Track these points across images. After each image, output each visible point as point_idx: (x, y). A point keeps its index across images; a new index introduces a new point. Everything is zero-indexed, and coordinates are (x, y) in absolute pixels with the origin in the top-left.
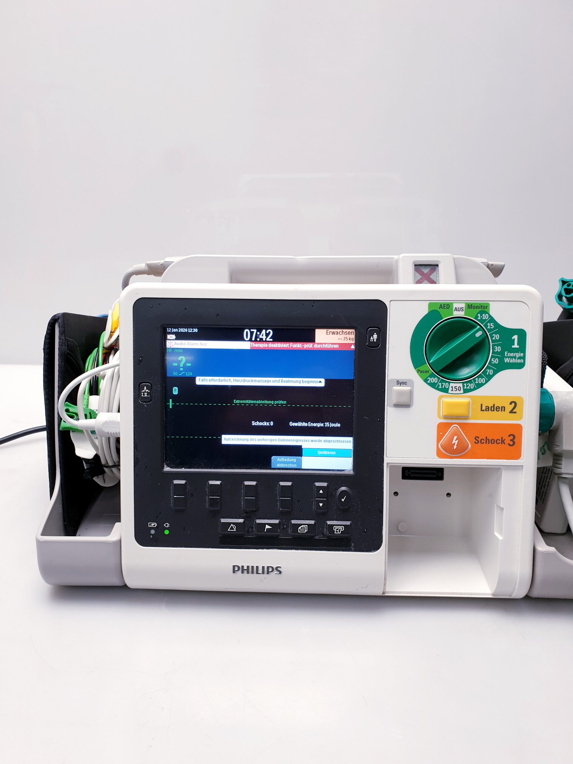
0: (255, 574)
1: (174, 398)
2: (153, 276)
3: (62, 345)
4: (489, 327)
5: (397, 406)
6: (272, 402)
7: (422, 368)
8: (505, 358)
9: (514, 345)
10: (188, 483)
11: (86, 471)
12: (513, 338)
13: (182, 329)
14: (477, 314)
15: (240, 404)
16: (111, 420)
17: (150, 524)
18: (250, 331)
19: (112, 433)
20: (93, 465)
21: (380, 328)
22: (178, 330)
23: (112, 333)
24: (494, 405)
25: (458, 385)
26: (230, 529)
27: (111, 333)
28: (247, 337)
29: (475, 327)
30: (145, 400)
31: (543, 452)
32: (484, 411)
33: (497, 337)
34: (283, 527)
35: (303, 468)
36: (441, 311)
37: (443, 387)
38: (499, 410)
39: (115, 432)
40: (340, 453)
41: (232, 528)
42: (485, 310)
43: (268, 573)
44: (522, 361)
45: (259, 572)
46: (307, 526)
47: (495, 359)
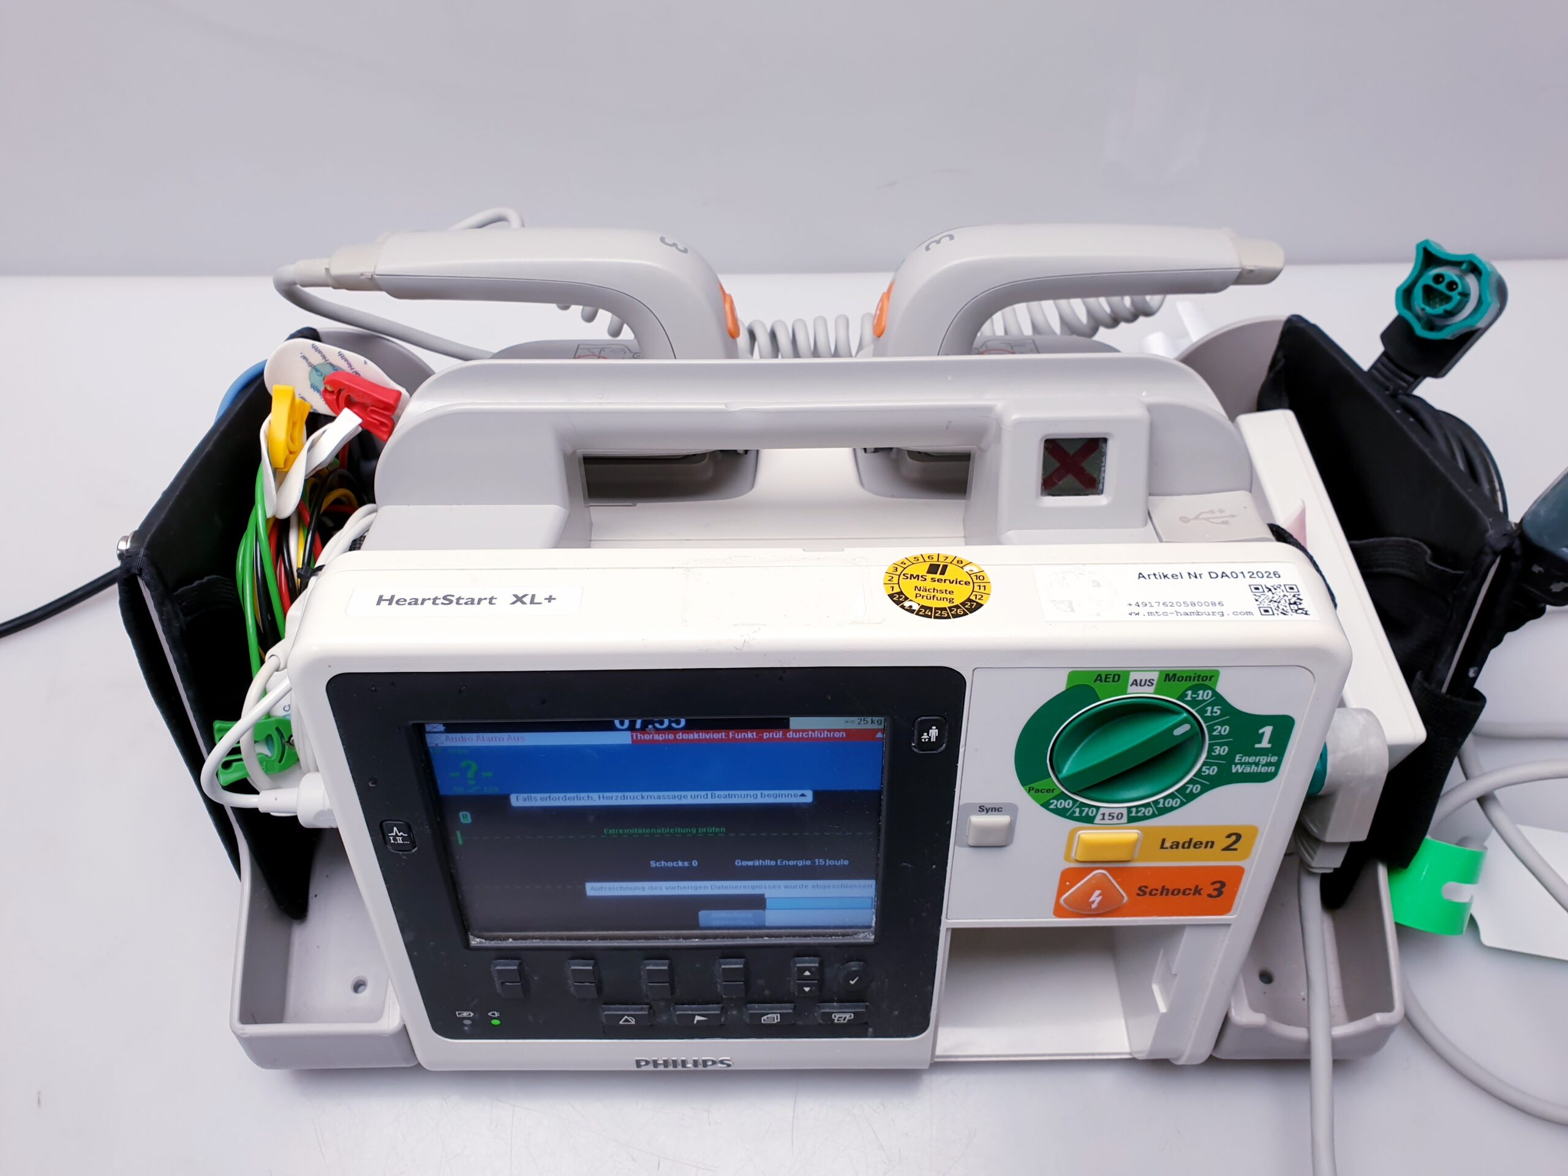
0: (680, 1068)
1: (467, 829)
3: (169, 623)
4: (1209, 714)
5: (975, 847)
7: (1038, 784)
9: (1260, 743)
14: (1187, 690)
15: (619, 835)
17: (458, 1013)
18: (629, 717)
21: (947, 717)
24: (1191, 839)
25: (1117, 812)
28: (622, 723)
29: (1177, 715)
30: (399, 847)
32: (1167, 848)
33: (1223, 730)
34: (731, 1013)
35: (769, 921)
36: (1098, 687)
37: (1084, 814)
38: (1200, 847)
41: (627, 1021)
42: (1207, 683)
43: (705, 1066)
44: (1272, 769)
45: (688, 1066)
46: (779, 1015)
47: (1211, 767)
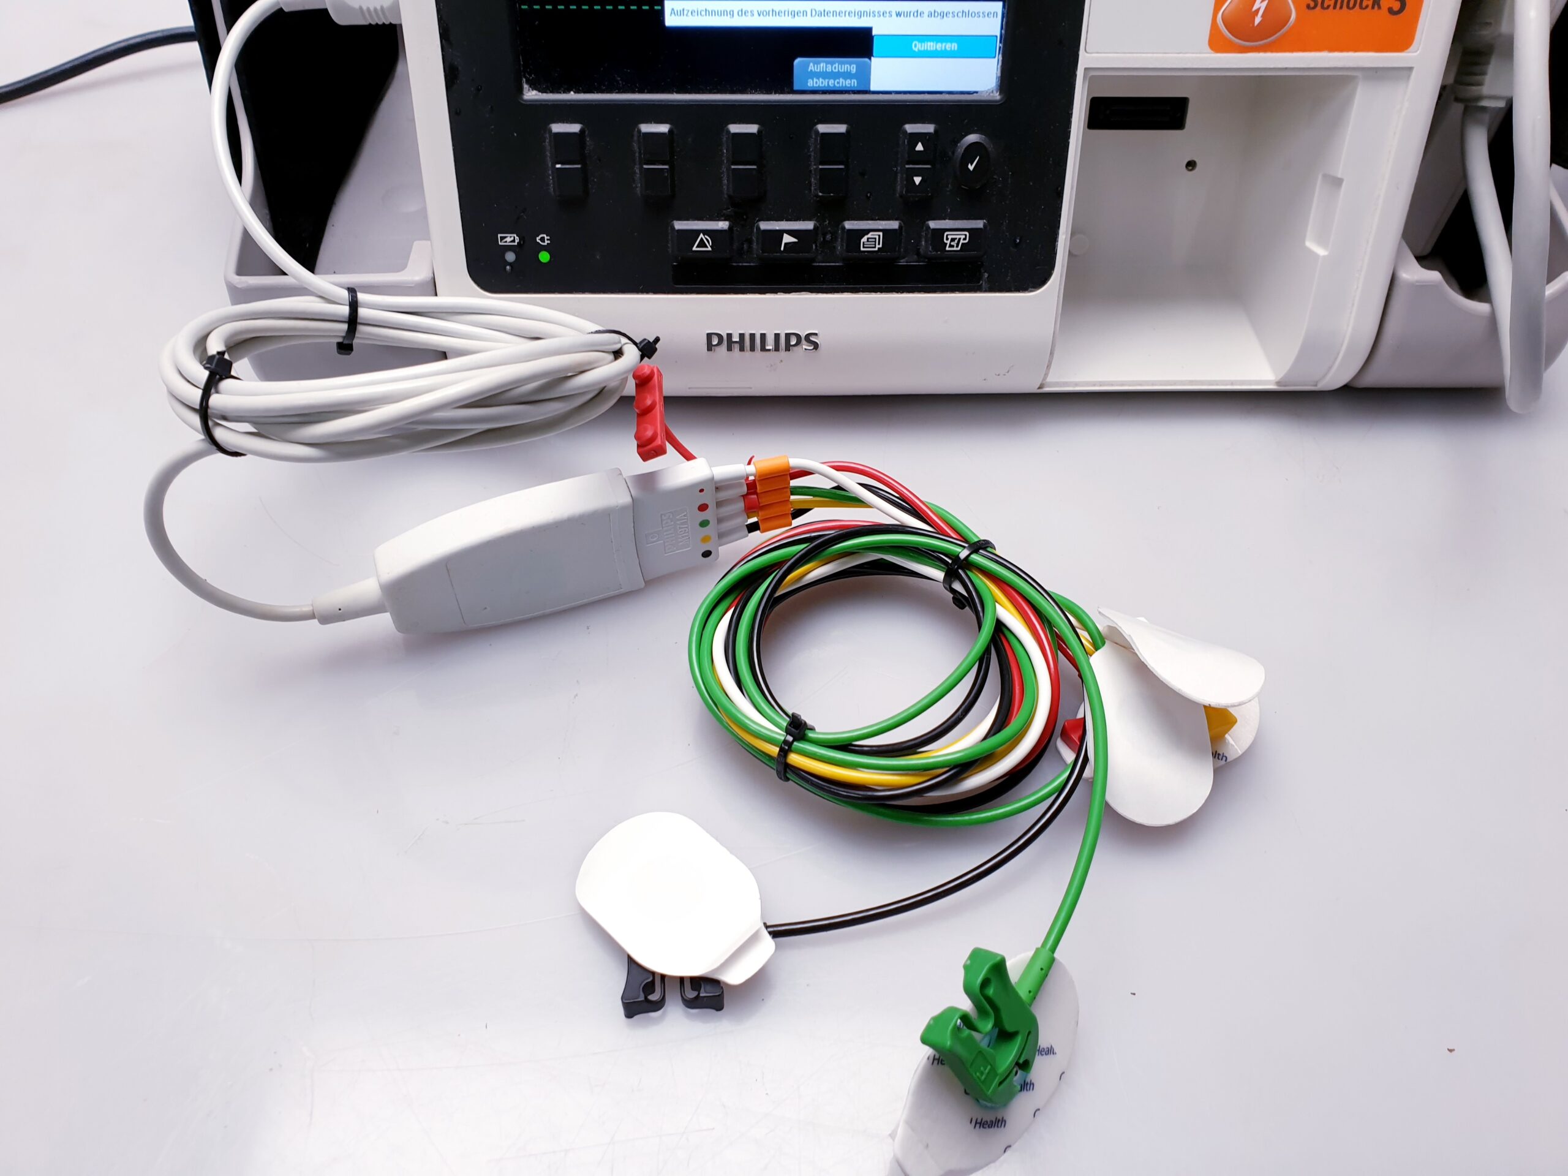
0: (758, 352)
10: (587, 133)
17: (501, 237)
26: (697, 247)
34: (824, 238)
35: (873, 88)
40: (966, 47)
41: (702, 244)
43: (788, 347)
45: (767, 348)
46: (881, 234)
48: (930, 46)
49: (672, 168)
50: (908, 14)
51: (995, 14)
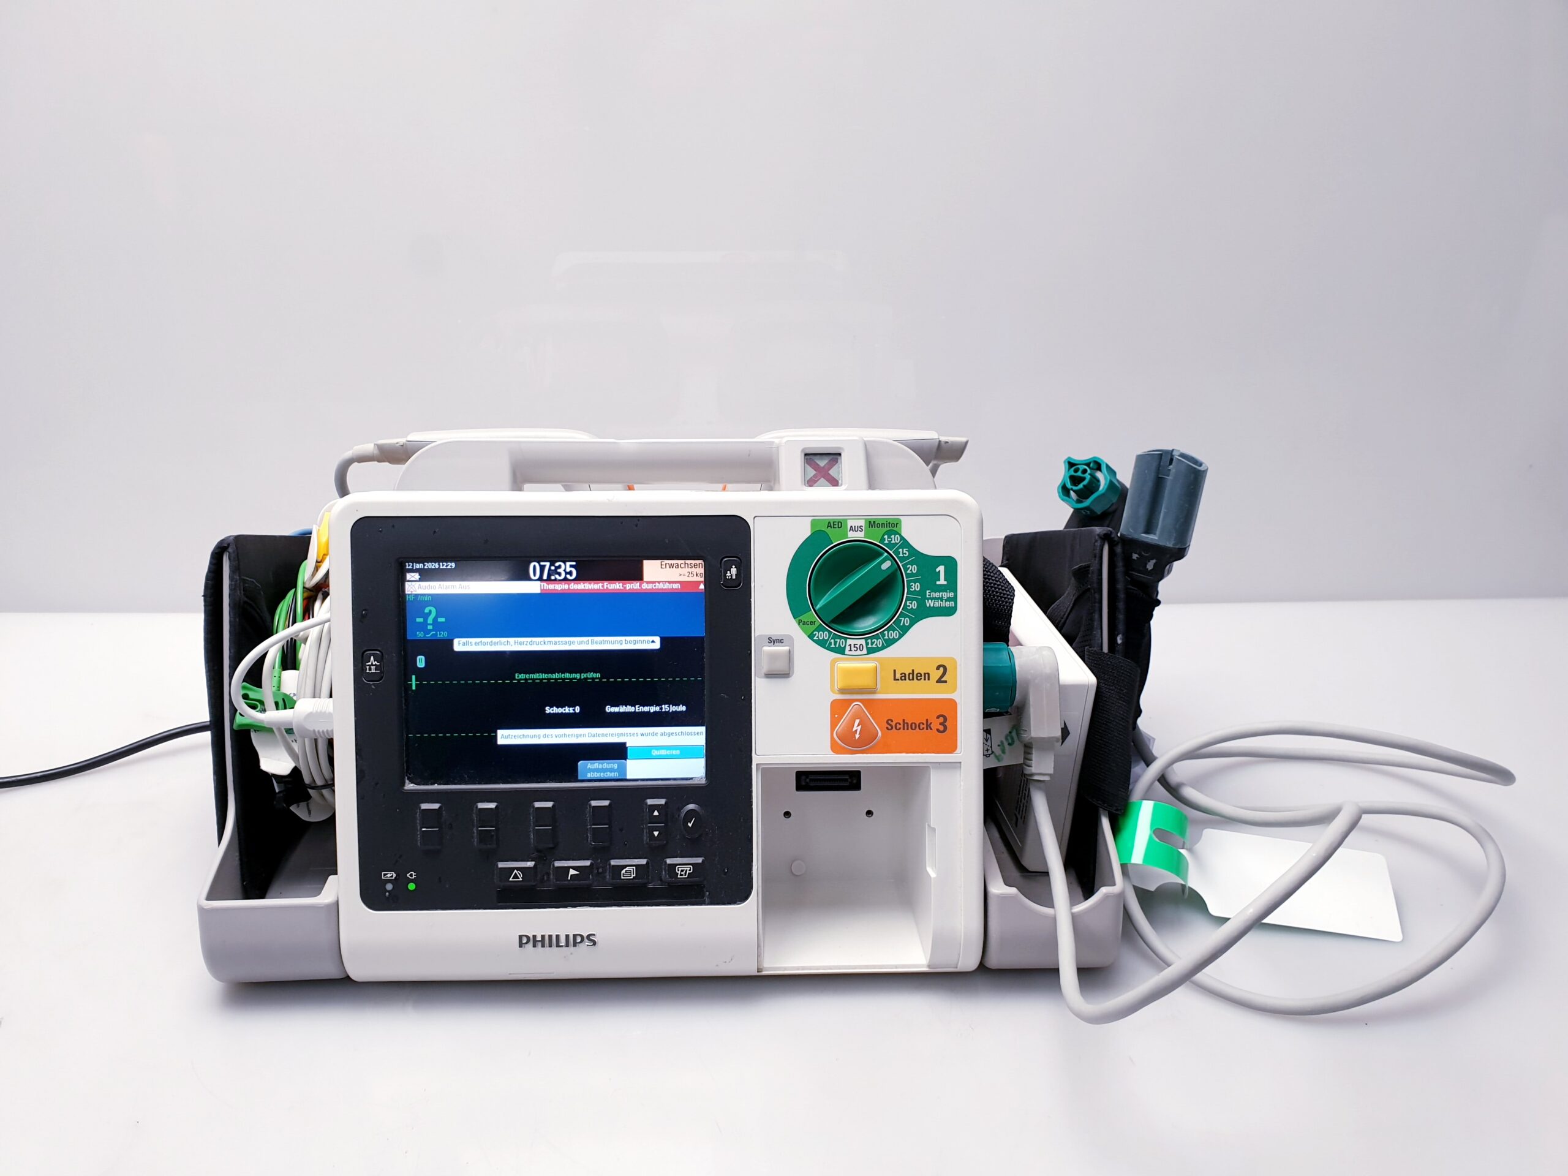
0: (554, 948)
1: (419, 672)
2: (387, 463)
3: (235, 589)
4: (901, 555)
5: (770, 675)
6: (578, 676)
7: (804, 618)
8: (927, 601)
9: (939, 581)
10: (443, 808)
11: (278, 795)
12: (937, 570)
13: (430, 563)
14: (884, 535)
15: (526, 679)
16: (319, 711)
17: (384, 874)
18: (540, 565)
19: (321, 731)
20: (290, 786)
21: (741, 558)
22: (424, 565)
23: (319, 563)
24: (913, 670)
25: (859, 642)
26: (513, 878)
27: (317, 564)
28: (535, 574)
29: (881, 554)
30: (371, 677)
31: (1010, 741)
32: (898, 680)
33: (914, 569)
34: (598, 871)
35: (628, 777)
36: (829, 531)
37: (837, 646)
38: (921, 679)
39: (325, 730)
40: (685, 752)
41: (516, 877)
42: (895, 529)
43: (575, 944)
44: (952, 604)
45: (561, 944)
46: (634, 868)
47: (912, 601)
48: (663, 752)
49: (497, 830)
50: (647, 735)
51: (701, 733)
